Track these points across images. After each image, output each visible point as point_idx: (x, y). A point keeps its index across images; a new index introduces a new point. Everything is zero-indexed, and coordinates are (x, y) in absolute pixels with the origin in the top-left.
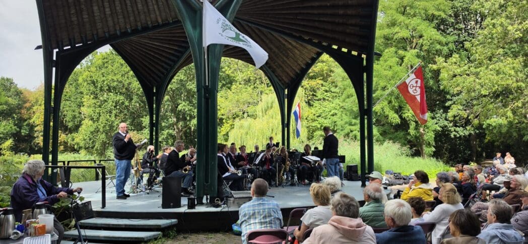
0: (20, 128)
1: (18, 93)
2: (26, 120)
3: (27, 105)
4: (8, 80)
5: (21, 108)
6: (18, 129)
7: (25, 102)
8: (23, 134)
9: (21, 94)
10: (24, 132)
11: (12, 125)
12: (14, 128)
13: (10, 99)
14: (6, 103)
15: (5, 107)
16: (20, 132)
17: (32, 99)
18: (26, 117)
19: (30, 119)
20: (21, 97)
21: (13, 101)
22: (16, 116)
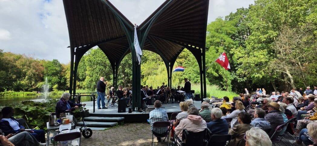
0: (61, 80)
2: (63, 77)
3: (64, 70)
4: (56, 60)
5: (61, 72)
6: (60, 80)
7: (63, 69)
8: (62, 82)
9: (61, 65)
10: (62, 81)
11: (57, 79)
12: (58, 80)
13: (57, 68)
14: (55, 70)
16: (61, 81)
17: (65, 68)
18: (63, 75)
19: (65, 76)
20: (61, 67)
21: (58, 69)
22: (59, 75)
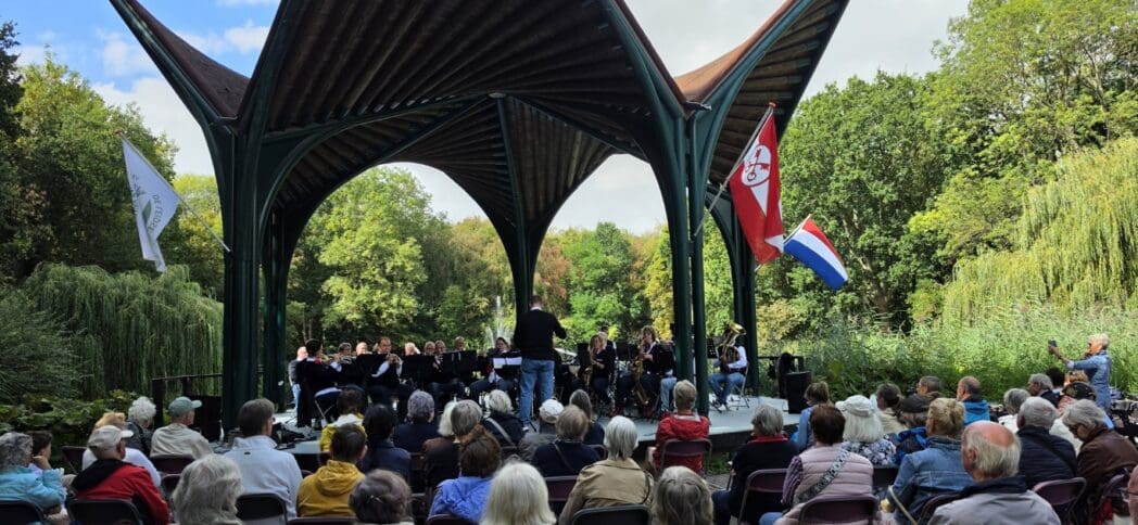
0: (628, 306)
1: (624, 247)
2: (637, 291)
3: (638, 264)
5: (628, 271)
6: (625, 308)
7: (635, 260)
8: (633, 315)
9: (629, 245)
10: (634, 311)
11: (615, 301)
12: (618, 305)
13: (610, 257)
14: (605, 265)
15: (603, 272)
16: (628, 312)
18: (636, 285)
22: (620, 286)
